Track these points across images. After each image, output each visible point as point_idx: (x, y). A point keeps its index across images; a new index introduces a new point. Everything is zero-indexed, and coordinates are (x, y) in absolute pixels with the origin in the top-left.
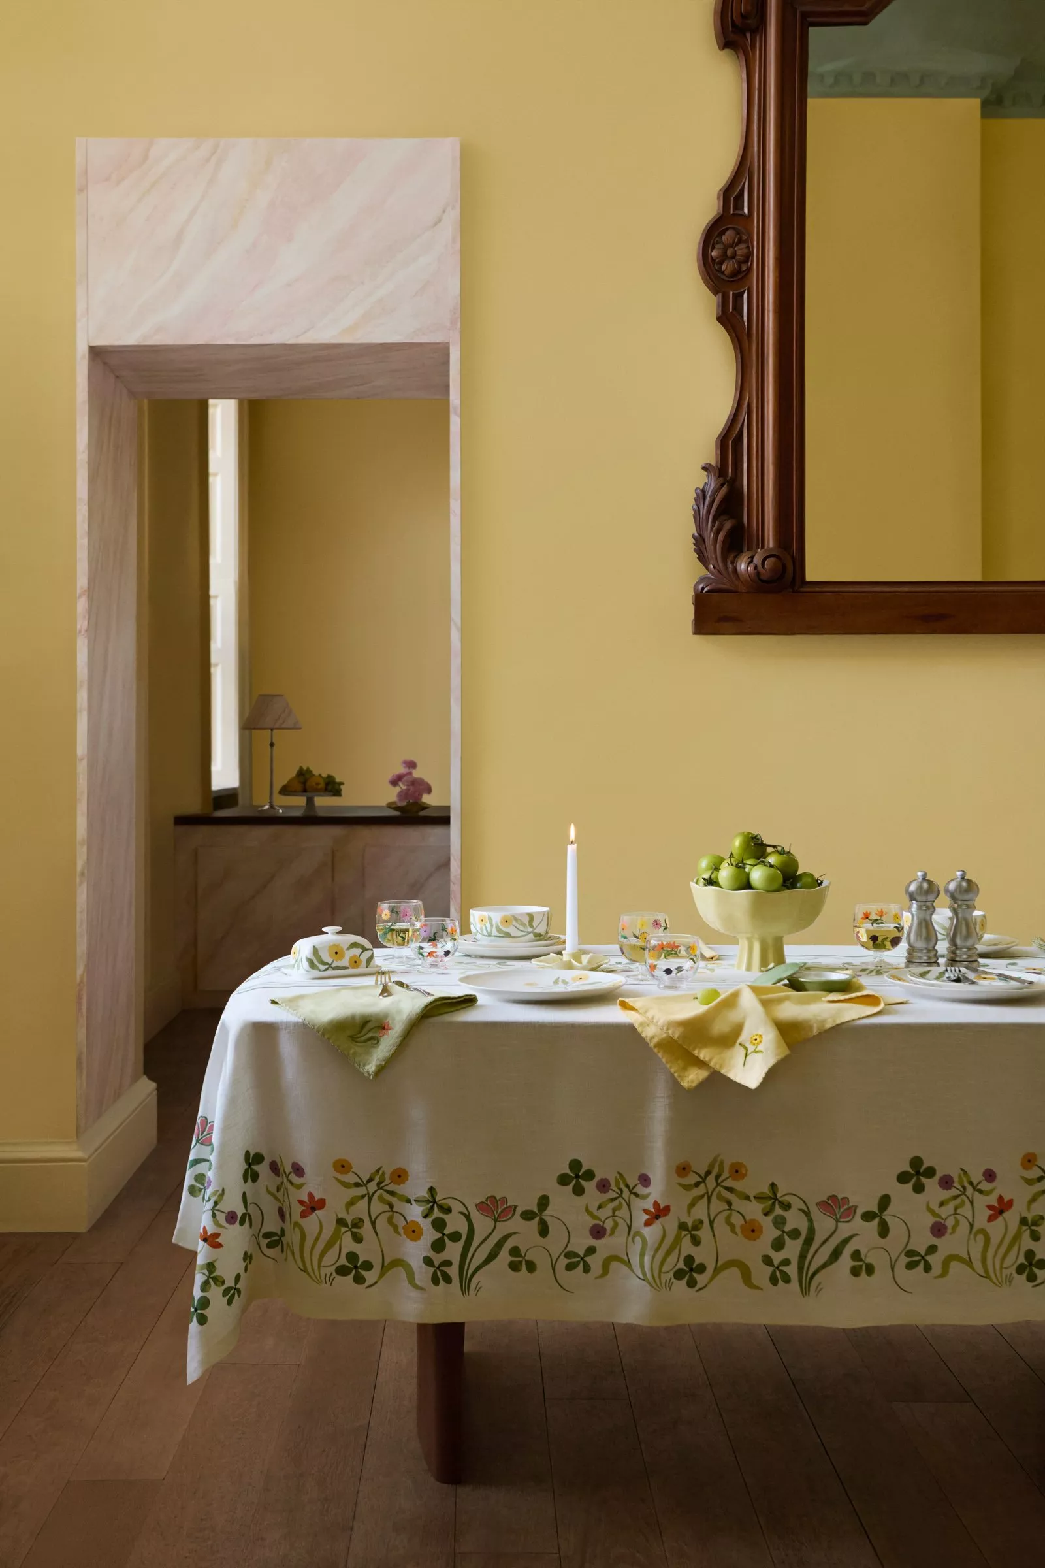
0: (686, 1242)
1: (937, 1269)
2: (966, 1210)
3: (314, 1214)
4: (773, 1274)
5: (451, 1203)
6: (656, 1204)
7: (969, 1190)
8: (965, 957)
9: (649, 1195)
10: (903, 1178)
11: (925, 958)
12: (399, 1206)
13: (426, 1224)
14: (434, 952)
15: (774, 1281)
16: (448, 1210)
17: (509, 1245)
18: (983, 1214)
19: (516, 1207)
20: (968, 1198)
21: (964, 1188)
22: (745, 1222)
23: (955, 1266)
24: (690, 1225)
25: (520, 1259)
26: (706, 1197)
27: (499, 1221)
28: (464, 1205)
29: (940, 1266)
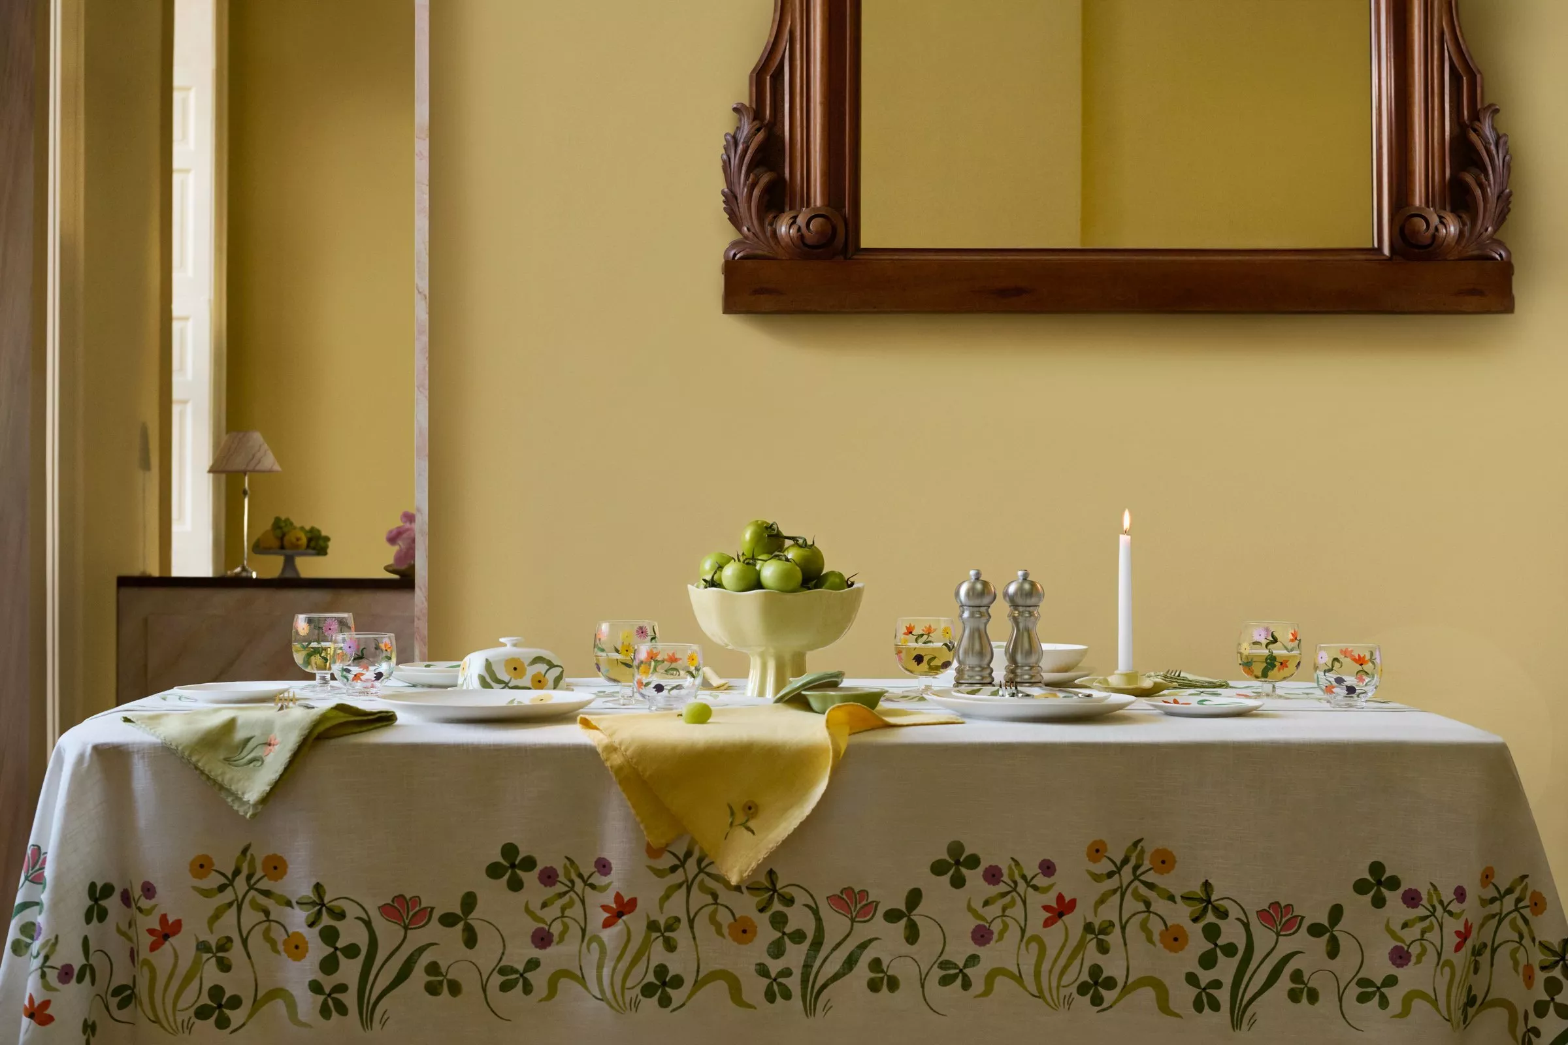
0: (658, 947)
1: (978, 986)
2: (1017, 911)
3: (167, 943)
4: (770, 987)
5: (344, 904)
6: (618, 897)
7: (1022, 885)
8: (1027, 677)
9: (609, 884)
10: (938, 868)
11: (978, 678)
12: (276, 911)
13: (312, 936)
14: (362, 674)
15: (770, 997)
16: (341, 916)
17: (425, 960)
18: (1038, 917)
19: (432, 909)
20: (1020, 895)
21: (1015, 883)
22: (735, 920)
23: (1000, 982)
24: (662, 923)
25: (440, 978)
26: (684, 887)
27: (411, 929)
28: (364, 909)
29: (982, 981)
